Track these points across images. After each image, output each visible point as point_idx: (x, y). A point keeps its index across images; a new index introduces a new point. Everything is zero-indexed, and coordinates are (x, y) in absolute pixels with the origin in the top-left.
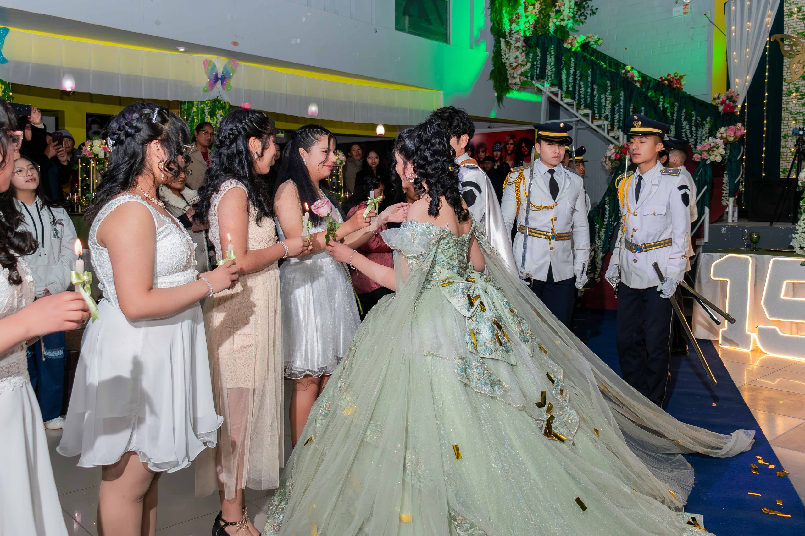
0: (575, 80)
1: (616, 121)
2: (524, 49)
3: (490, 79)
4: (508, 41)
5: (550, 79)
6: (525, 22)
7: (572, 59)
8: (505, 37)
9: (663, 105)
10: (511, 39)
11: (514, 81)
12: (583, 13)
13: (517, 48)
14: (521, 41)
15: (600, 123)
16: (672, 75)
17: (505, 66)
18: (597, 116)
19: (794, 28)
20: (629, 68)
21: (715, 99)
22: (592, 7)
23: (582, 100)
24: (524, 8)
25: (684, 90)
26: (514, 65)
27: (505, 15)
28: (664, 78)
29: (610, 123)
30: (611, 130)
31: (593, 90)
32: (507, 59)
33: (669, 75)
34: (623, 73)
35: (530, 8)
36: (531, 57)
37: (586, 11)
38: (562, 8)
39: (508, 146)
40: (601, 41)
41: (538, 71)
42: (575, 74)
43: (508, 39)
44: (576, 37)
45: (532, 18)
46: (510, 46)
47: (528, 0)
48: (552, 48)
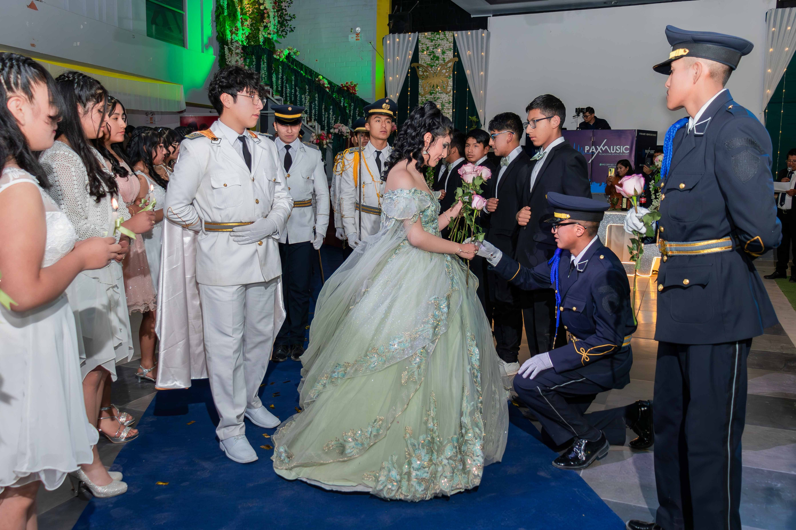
0: (282, 82)
1: (313, 115)
2: (242, 55)
4: (230, 48)
5: (264, 80)
6: (242, 34)
7: (280, 67)
8: (227, 45)
9: (344, 104)
10: (232, 47)
12: (284, 29)
13: (237, 54)
14: (240, 49)
16: (349, 84)
19: (425, 60)
20: (321, 77)
22: (291, 25)
23: (288, 98)
24: (241, 23)
25: (358, 94)
27: (227, 27)
28: (344, 85)
29: (308, 116)
30: (309, 121)
31: (296, 91)
33: (347, 83)
34: (317, 81)
35: (246, 23)
36: (248, 62)
37: (286, 29)
38: (269, 25)
40: (299, 53)
42: (282, 78)
43: (230, 46)
44: (282, 50)
45: (247, 31)
46: (232, 52)
47: (245, 17)
48: (265, 57)
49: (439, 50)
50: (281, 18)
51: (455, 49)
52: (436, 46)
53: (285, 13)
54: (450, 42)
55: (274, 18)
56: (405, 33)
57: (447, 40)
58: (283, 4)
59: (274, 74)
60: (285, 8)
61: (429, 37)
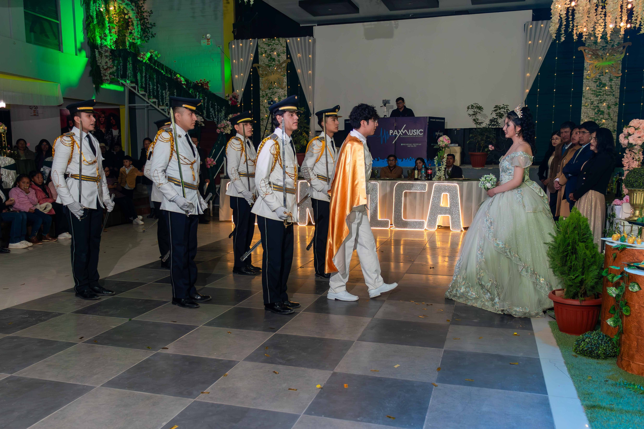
0: (146, 80)
2: (111, 57)
3: (90, 76)
4: (100, 51)
5: (130, 79)
6: (110, 39)
7: (144, 67)
8: (98, 49)
10: (102, 50)
11: (106, 78)
13: (106, 57)
14: (109, 52)
15: (163, 107)
16: (203, 81)
17: (99, 68)
18: (161, 103)
19: (263, 62)
20: (178, 76)
21: (226, 97)
22: (152, 32)
23: (151, 93)
24: (109, 30)
25: (210, 89)
26: (105, 67)
27: (97, 34)
28: (198, 82)
31: (157, 87)
32: (100, 63)
33: (201, 80)
34: (175, 79)
35: (113, 30)
36: (116, 63)
37: (149, 35)
38: (133, 31)
39: (100, 119)
40: (160, 55)
41: (122, 73)
42: (146, 77)
43: (100, 50)
44: (145, 53)
45: (115, 37)
46: (102, 55)
47: (111, 25)
48: (130, 59)
49: (275, 53)
50: (143, 26)
51: (288, 52)
52: (273, 50)
53: (147, 21)
54: (283, 47)
55: (137, 26)
56: (247, 39)
57: (281, 45)
58: (145, 14)
59: (139, 73)
60: (146, 17)
61: (266, 42)
